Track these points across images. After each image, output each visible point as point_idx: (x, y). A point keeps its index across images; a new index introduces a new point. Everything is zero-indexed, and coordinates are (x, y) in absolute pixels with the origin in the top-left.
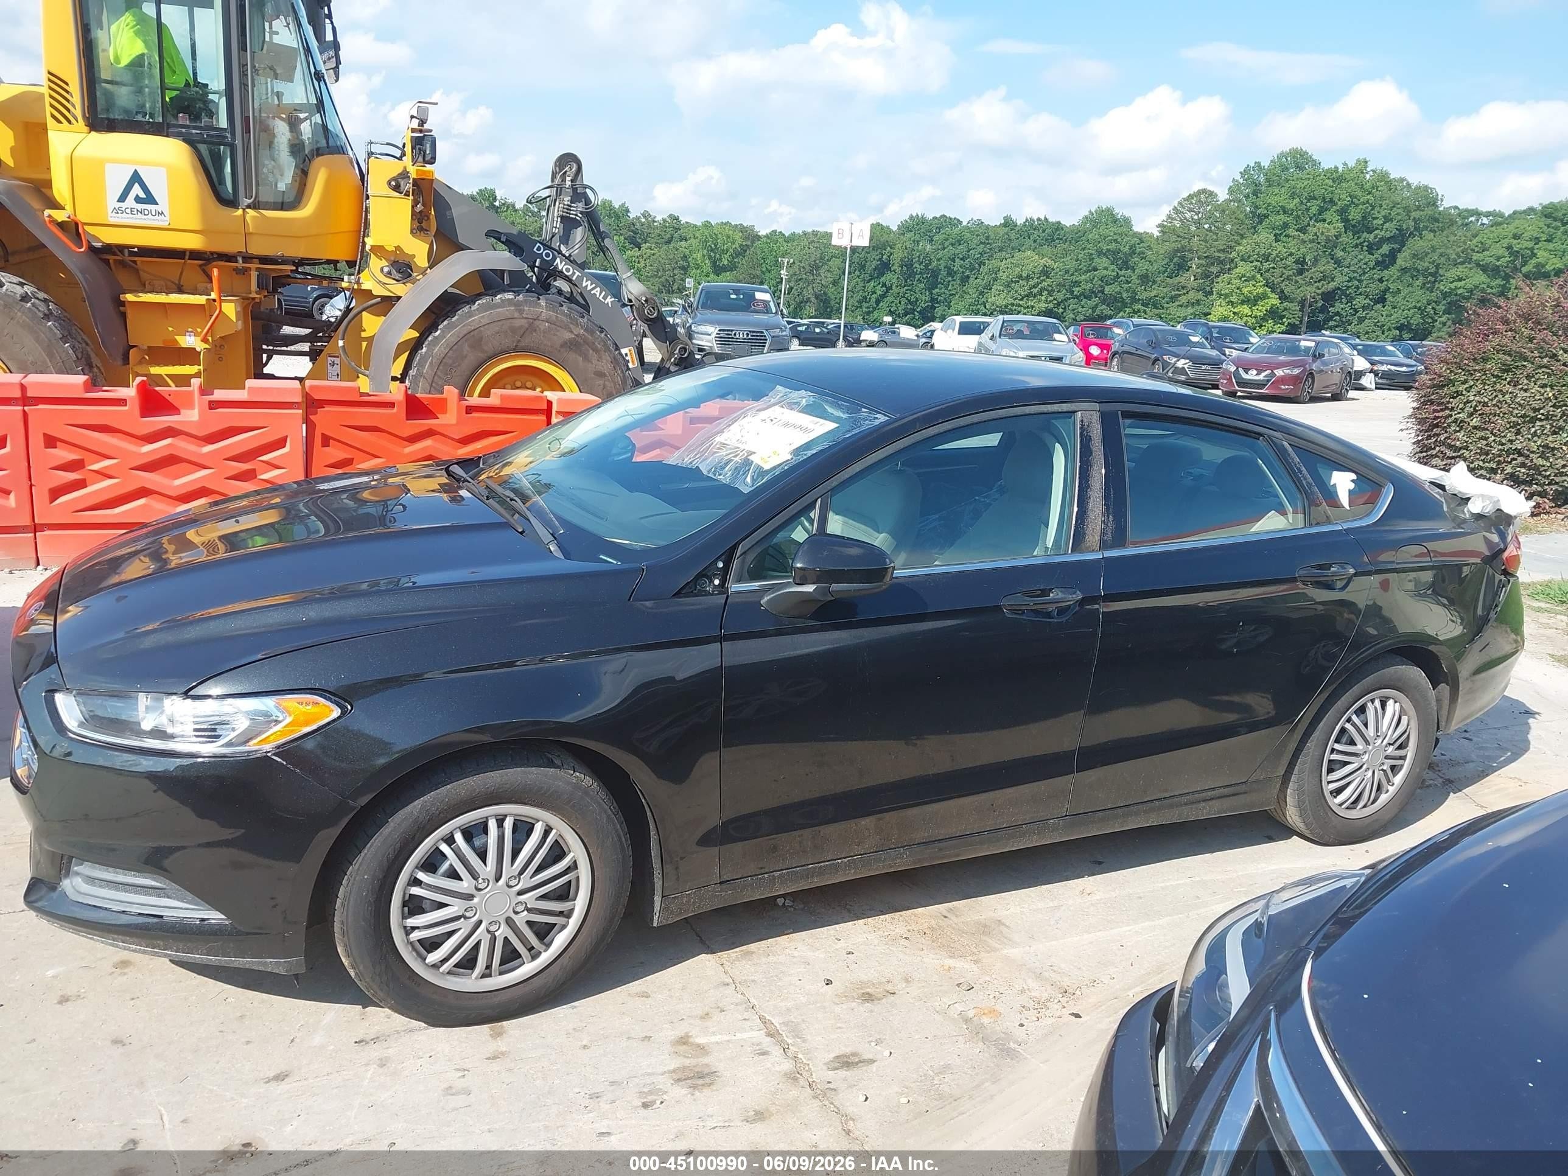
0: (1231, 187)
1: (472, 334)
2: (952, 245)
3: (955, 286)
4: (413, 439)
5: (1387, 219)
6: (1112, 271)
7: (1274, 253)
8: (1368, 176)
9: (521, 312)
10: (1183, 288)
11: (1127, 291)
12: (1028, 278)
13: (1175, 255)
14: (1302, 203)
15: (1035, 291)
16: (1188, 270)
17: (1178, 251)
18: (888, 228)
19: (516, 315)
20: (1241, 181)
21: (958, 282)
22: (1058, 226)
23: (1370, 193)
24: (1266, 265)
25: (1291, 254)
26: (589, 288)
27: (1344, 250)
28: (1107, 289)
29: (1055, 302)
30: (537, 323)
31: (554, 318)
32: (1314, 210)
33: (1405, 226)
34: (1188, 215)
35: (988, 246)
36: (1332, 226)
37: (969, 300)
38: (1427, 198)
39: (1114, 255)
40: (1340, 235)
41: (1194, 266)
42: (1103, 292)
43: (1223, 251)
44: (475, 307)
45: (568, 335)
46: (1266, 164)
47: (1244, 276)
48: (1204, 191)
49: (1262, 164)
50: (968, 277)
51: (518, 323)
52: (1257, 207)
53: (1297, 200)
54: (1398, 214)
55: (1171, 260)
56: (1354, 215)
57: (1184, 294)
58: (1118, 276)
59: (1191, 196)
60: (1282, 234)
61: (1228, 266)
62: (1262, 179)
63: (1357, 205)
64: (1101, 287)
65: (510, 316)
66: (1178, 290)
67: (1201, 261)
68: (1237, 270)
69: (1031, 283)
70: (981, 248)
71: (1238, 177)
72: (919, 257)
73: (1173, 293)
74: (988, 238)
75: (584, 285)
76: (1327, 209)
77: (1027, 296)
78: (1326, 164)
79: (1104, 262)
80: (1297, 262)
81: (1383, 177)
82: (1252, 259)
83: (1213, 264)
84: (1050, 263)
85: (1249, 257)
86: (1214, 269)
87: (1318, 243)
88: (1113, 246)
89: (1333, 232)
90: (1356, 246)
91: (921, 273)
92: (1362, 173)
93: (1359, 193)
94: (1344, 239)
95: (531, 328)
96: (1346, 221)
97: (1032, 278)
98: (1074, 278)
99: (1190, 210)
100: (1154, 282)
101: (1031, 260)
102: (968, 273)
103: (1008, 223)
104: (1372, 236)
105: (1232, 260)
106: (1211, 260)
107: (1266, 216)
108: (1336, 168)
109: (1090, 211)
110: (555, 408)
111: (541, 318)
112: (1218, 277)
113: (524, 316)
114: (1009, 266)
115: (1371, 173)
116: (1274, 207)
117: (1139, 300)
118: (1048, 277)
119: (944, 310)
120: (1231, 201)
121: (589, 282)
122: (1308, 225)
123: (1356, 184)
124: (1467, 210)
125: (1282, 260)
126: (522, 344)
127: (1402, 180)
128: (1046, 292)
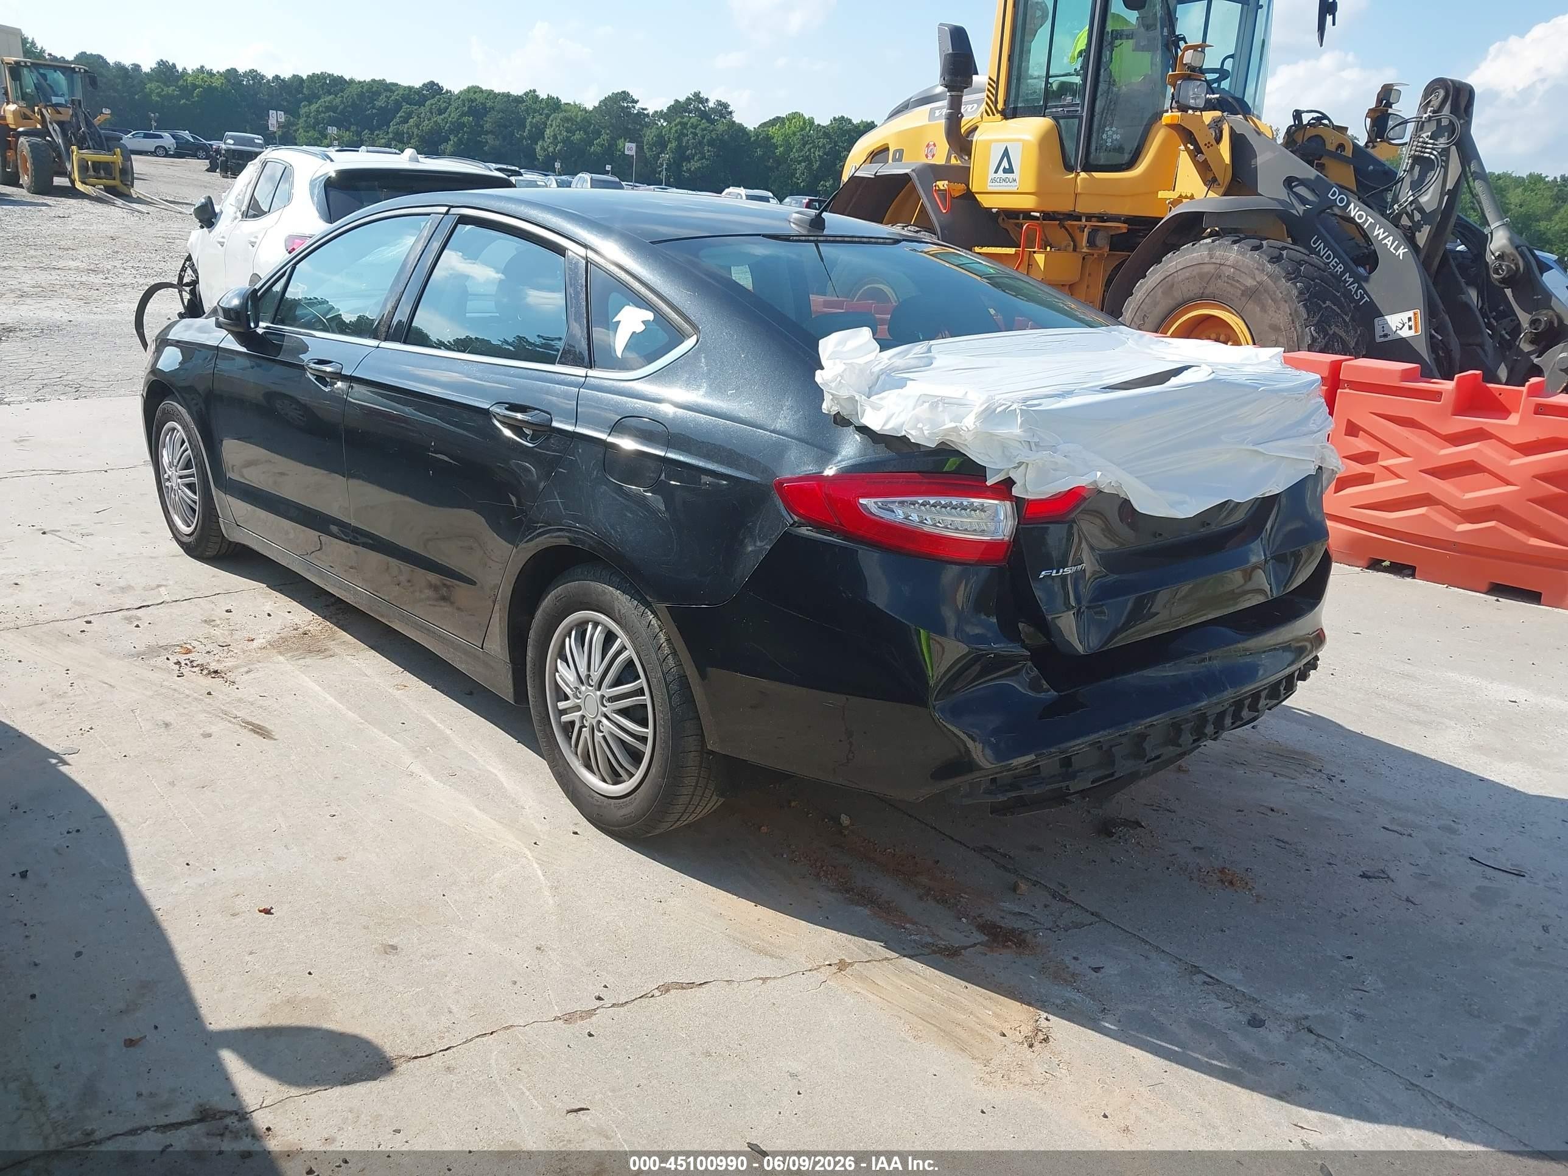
1: (1166, 280)
9: (1213, 256)
26: (1380, 237)
30: (1224, 268)
45: (1251, 282)
51: (1207, 268)
75: (1376, 233)
95: (1217, 274)
111: (1228, 263)
121: (1382, 230)
126: (1207, 291)
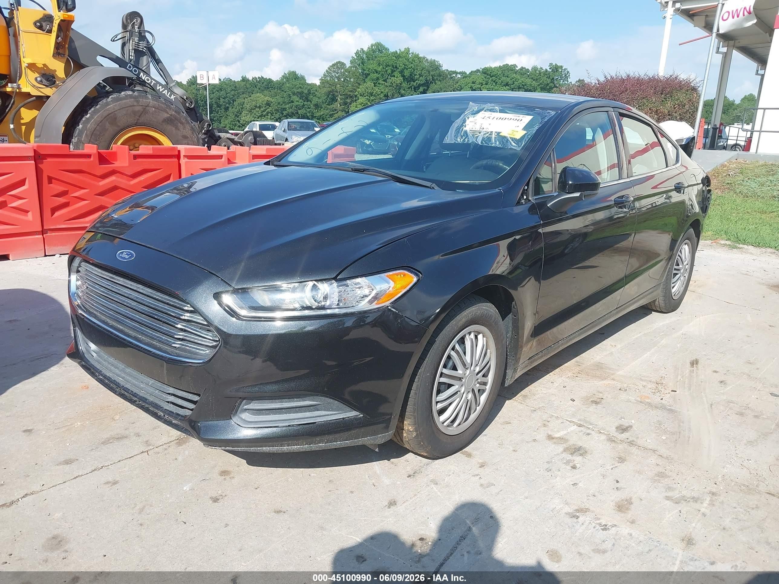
0: (351, 60)
1: (110, 115)
2: (218, 91)
3: (222, 112)
4: (104, 176)
5: (421, 75)
6: (300, 103)
7: (375, 92)
8: (410, 56)
9: (138, 102)
10: (335, 110)
11: (309, 112)
12: (260, 107)
13: (329, 94)
14: (383, 68)
15: (264, 113)
16: (336, 101)
17: (331, 92)
18: (181, 82)
19: (135, 104)
20: (355, 57)
21: (223, 110)
22: (270, 81)
23: (412, 63)
24: (372, 98)
25: (382, 92)
26: (161, 90)
27: (404, 90)
28: (300, 112)
29: (275, 119)
30: (148, 108)
31: (157, 105)
32: (389, 71)
33: (428, 79)
34: (333, 74)
35: (236, 91)
36: (398, 79)
37: (230, 119)
38: (435, 66)
39: (301, 95)
40: (402, 83)
41: (339, 99)
42: (297, 113)
43: (351, 91)
44: (110, 99)
45: (166, 115)
46: (365, 49)
47: (362, 103)
48: (339, 62)
49: (364, 50)
50: (228, 108)
51: (137, 108)
52: (364, 70)
53: (381, 67)
54: (425, 73)
55: (328, 97)
56: (407, 73)
57: (336, 113)
58: (304, 105)
59: (334, 65)
60: (377, 83)
61: (355, 99)
62: (365, 56)
63: (407, 69)
64: (297, 110)
65: (131, 105)
66: (333, 111)
67: (342, 97)
68: (359, 101)
69: (262, 109)
70: (233, 93)
71: (354, 55)
72: (201, 98)
73: (331, 113)
74: (236, 87)
75: (158, 88)
76: (394, 71)
77: (260, 116)
78: (392, 50)
79: (295, 98)
80: (385, 96)
81: (417, 56)
82: (365, 95)
83: (347, 98)
84: (270, 99)
85: (364, 94)
86: (349, 101)
87: (393, 87)
88: (299, 90)
89: (399, 82)
90: (409, 88)
91: (203, 106)
92: (408, 54)
93: (407, 63)
94: (404, 85)
95: (145, 111)
96: (403, 76)
97: (262, 107)
98: (283, 106)
99: (334, 72)
100: (321, 108)
101: (261, 98)
102: (227, 105)
103: (244, 79)
104: (415, 83)
105: (356, 96)
106: (347, 96)
107: (369, 74)
108: (396, 51)
109: (285, 73)
110: (182, 154)
111: (150, 105)
112: (351, 104)
113: (140, 104)
114: (250, 101)
115: (411, 54)
116: (372, 70)
117: (315, 117)
118: (270, 106)
119: (218, 125)
120: (352, 67)
121: (161, 87)
122: (388, 78)
123: (406, 59)
124: (451, 71)
125: (378, 95)
126: (140, 121)
127: (424, 58)
128: (270, 114)
